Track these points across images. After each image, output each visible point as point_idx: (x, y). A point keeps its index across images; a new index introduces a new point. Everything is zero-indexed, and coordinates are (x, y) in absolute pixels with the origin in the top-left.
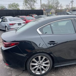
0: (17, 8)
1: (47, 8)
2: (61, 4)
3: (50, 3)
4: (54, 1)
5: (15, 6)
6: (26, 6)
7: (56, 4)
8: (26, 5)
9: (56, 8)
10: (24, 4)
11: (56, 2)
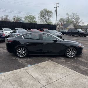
0: (33, 20)
1: (65, 23)
2: (82, 20)
3: (69, 17)
4: (74, 16)
5: (32, 18)
6: (41, 20)
7: (76, 19)
8: (41, 18)
9: (76, 23)
10: (39, 17)
11: (76, 17)
